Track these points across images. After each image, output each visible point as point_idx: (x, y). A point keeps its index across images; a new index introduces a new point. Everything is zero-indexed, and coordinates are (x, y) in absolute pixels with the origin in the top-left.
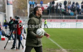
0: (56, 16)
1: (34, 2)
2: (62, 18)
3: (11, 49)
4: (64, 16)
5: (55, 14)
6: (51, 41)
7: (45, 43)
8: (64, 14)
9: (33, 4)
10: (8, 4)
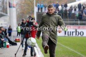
0: (69, 22)
1: (42, 5)
2: (77, 24)
3: (23, 56)
4: (79, 22)
5: (68, 19)
6: (67, 49)
7: (61, 51)
8: (79, 20)
9: (42, 7)
10: (10, 7)
